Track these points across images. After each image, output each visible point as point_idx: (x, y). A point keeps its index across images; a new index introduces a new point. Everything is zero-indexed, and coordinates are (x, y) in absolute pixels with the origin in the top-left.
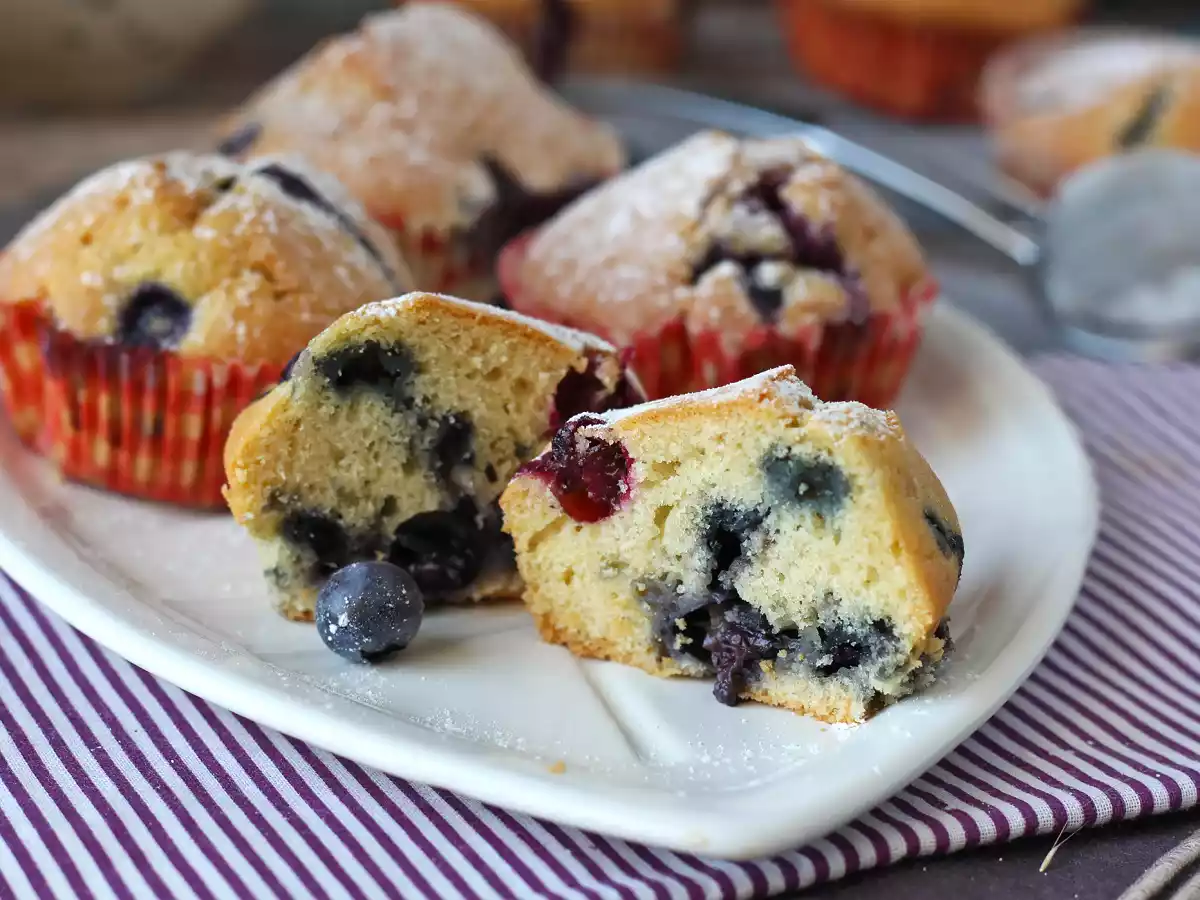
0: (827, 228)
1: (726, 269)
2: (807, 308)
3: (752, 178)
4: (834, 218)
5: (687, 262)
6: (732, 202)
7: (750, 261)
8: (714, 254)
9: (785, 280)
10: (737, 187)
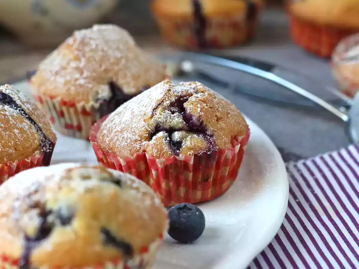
0: (199, 118)
1: (161, 134)
2: (190, 149)
3: (173, 99)
4: (202, 114)
6: (165, 109)
7: (171, 131)
8: (158, 129)
9: (183, 138)
10: (167, 103)
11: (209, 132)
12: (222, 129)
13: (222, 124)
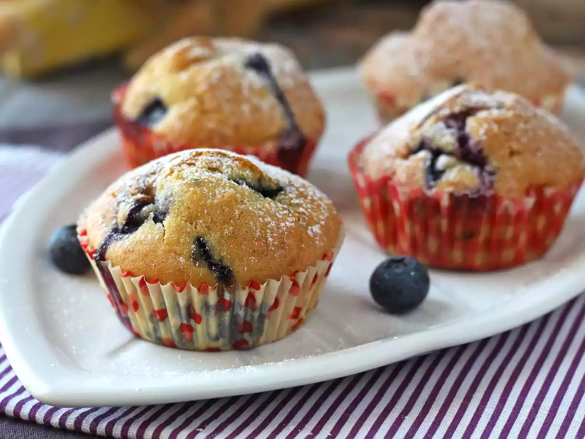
0: (479, 143)
1: (423, 154)
2: (450, 184)
3: (457, 109)
4: (484, 138)
5: (407, 146)
6: (439, 119)
7: (437, 153)
8: (421, 146)
9: (448, 167)
10: (446, 112)
11: (488, 168)
12: (514, 168)
13: (517, 161)
